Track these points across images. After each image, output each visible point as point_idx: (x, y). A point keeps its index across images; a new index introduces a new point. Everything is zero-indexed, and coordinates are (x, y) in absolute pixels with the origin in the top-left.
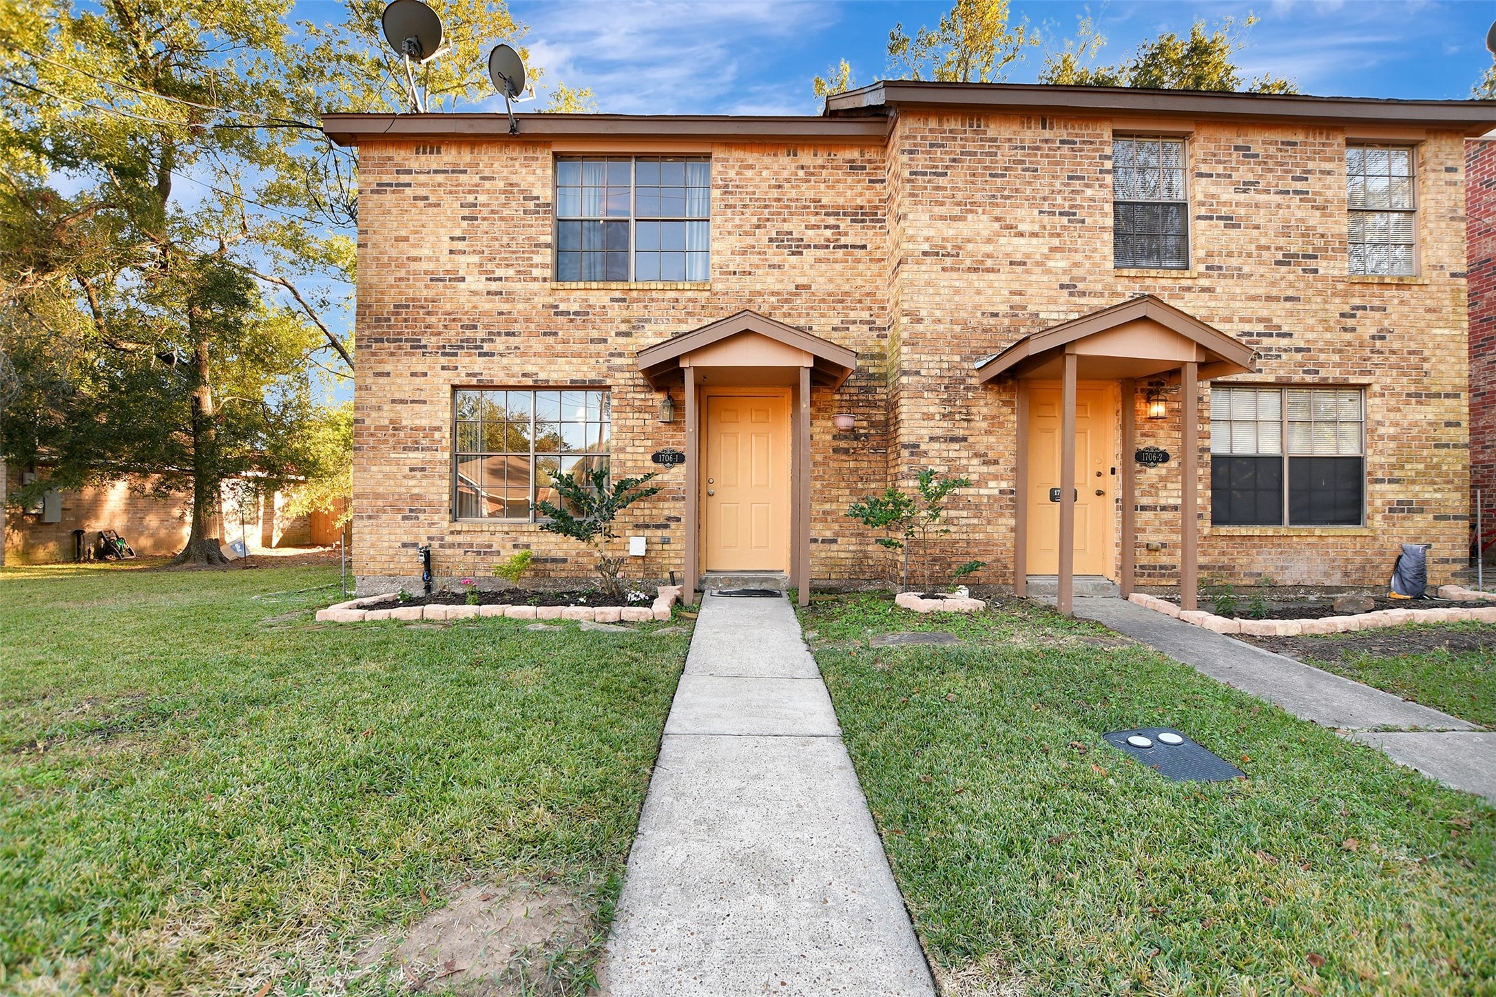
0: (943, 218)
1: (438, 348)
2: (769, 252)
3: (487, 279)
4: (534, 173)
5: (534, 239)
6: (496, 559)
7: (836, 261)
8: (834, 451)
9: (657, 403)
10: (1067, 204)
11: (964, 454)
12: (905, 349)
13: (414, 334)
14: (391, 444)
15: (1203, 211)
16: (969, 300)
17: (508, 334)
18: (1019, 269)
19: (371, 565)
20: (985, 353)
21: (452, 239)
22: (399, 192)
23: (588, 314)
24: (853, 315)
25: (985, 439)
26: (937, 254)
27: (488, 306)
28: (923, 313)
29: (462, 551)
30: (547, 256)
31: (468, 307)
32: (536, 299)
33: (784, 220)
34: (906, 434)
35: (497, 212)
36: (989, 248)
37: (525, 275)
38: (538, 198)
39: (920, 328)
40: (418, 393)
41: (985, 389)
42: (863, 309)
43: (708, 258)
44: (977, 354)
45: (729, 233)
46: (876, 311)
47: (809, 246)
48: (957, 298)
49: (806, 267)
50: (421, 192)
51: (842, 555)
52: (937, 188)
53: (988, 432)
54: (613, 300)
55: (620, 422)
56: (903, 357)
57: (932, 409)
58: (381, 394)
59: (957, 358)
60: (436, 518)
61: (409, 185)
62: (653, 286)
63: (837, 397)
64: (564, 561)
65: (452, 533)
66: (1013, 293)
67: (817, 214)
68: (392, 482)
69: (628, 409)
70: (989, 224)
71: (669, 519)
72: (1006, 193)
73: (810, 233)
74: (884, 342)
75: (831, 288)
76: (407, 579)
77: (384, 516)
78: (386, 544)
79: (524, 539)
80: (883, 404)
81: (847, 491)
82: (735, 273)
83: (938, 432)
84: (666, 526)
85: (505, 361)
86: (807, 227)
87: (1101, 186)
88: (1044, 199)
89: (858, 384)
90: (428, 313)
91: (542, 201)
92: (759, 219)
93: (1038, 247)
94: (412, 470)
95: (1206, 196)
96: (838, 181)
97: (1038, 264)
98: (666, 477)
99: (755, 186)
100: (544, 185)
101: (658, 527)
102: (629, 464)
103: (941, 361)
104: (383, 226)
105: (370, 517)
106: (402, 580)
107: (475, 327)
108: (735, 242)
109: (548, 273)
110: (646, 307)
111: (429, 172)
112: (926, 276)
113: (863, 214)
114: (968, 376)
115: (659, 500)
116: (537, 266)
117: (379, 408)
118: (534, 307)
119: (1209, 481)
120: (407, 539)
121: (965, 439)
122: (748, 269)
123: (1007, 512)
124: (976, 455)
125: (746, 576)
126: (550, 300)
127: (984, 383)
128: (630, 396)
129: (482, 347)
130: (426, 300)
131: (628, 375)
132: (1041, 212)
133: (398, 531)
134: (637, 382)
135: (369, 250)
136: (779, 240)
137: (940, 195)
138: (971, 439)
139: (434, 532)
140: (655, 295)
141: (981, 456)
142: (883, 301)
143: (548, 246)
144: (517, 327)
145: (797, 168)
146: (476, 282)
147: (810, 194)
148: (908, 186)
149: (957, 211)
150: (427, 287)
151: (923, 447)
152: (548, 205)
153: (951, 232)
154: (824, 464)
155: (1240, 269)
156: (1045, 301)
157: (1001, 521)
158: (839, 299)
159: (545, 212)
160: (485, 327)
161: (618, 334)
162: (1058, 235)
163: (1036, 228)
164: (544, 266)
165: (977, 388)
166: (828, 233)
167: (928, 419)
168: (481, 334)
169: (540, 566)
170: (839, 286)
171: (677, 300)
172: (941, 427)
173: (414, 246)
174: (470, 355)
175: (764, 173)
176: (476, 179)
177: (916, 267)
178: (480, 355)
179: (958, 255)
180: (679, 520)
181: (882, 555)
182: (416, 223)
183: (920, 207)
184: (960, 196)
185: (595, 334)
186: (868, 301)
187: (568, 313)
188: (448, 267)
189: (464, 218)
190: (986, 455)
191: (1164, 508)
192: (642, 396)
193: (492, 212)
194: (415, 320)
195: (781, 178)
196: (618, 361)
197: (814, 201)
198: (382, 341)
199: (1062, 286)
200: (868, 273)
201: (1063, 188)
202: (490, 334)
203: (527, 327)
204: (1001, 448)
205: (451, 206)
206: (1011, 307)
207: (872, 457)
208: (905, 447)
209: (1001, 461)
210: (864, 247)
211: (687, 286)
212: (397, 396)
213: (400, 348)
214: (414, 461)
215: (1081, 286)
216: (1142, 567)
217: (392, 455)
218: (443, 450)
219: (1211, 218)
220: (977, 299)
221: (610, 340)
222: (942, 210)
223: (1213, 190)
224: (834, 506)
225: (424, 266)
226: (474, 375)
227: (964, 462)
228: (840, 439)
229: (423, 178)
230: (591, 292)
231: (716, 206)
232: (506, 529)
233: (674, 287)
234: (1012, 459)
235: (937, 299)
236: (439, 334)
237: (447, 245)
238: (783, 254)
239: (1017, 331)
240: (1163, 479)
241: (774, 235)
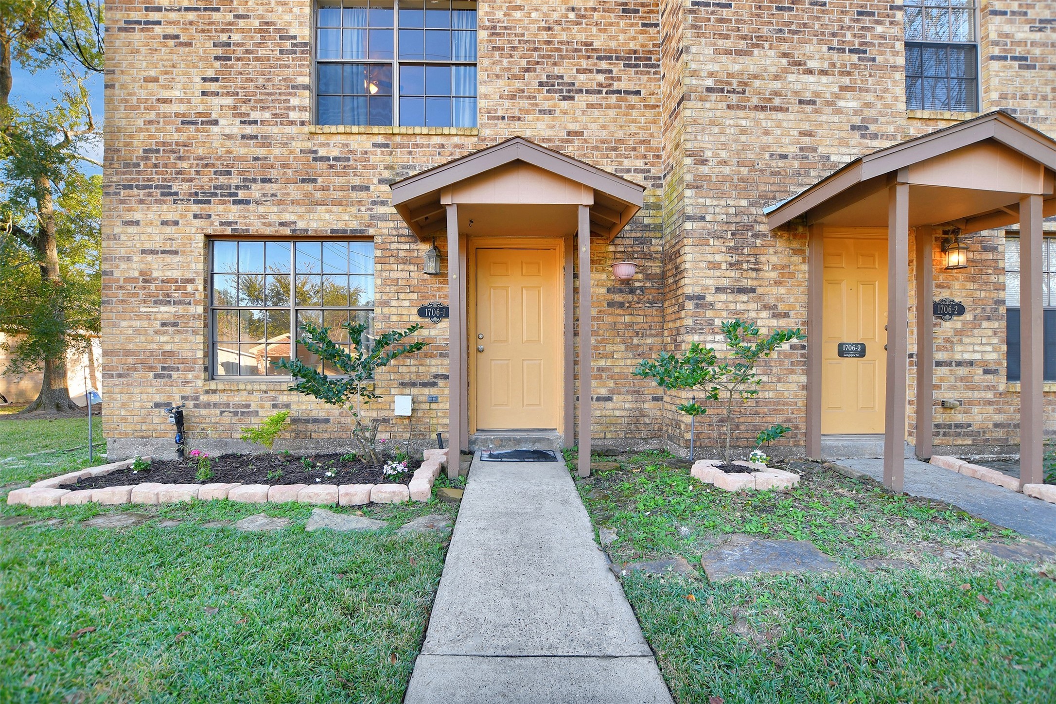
0: (728, 52)
1: (190, 195)
2: (540, 96)
3: (242, 122)
4: (291, 11)
5: (291, 80)
6: (254, 420)
7: (609, 107)
8: (609, 305)
9: (422, 254)
10: (857, 41)
11: (753, 306)
12: (688, 193)
13: (165, 180)
14: (141, 297)
15: (996, 51)
16: (757, 140)
17: (264, 181)
18: (809, 108)
19: (123, 427)
20: (774, 198)
21: (205, 80)
22: (148, 30)
23: (348, 159)
24: (627, 163)
25: (774, 290)
26: (722, 90)
27: (242, 151)
28: (708, 154)
29: (218, 411)
30: (305, 99)
31: (221, 151)
32: (294, 144)
33: (555, 64)
34: (690, 285)
35: (251, 52)
36: (777, 85)
37: (281, 119)
38: (295, 37)
39: (704, 170)
40: (169, 243)
41: (775, 236)
42: (637, 157)
43: (475, 103)
44: (766, 199)
45: (497, 76)
46: (651, 159)
47: (581, 91)
48: (743, 138)
49: (578, 113)
50: (171, 30)
51: (617, 413)
52: (721, 20)
53: (778, 283)
54: (375, 145)
55: (384, 274)
56: (687, 201)
57: (718, 258)
58: (130, 244)
59: (745, 203)
60: (190, 376)
61: (158, 23)
62: (417, 130)
63: (611, 248)
64: (327, 421)
65: (207, 392)
66: (802, 134)
67: (589, 57)
68: (143, 338)
69: (392, 260)
70: (776, 60)
71: (436, 376)
72: (794, 27)
73: (582, 77)
74: (659, 192)
75: (604, 134)
76: (160, 441)
77: (135, 375)
78: (137, 404)
79: (284, 398)
80: (658, 256)
81: (623, 347)
82: (503, 118)
83: (725, 283)
84: (434, 384)
85: (261, 209)
86: (578, 71)
87: (891, 23)
88: (834, 35)
89: (633, 235)
90: (180, 158)
91: (299, 40)
92: (528, 62)
93: (828, 85)
94: (164, 324)
95: (999, 35)
96: (611, 24)
97: (828, 103)
98: (433, 332)
99: (525, 28)
100: (301, 24)
101: (425, 385)
102: (394, 318)
103: (728, 206)
104: (132, 65)
105: (120, 376)
106: (155, 441)
107: (229, 173)
108: (502, 85)
109: (306, 116)
110: (410, 153)
111: (179, 10)
112: (711, 115)
113: (636, 59)
114: (756, 222)
115: (426, 356)
116: (294, 108)
117: (129, 259)
118: (291, 152)
119: (1004, 335)
120: (158, 398)
121: (753, 290)
122: (517, 114)
123: (798, 369)
124: (765, 307)
125: (518, 436)
126: (309, 145)
127: (773, 230)
128: (393, 246)
129: (236, 194)
130: (177, 144)
131: (391, 224)
132: (830, 49)
133: (150, 390)
134: (401, 232)
135: (117, 91)
136: (550, 84)
137: (724, 28)
138: (759, 290)
139: (188, 391)
140: (419, 140)
141: (771, 308)
142: (658, 149)
143: (306, 87)
144: (273, 174)
145: (568, 10)
146: (230, 125)
147: (582, 37)
148: (690, 17)
149: (742, 45)
150: (178, 130)
151: (709, 298)
152: (306, 44)
153: (737, 67)
154: (598, 318)
155: (1035, 112)
156: (836, 142)
157: (792, 378)
158: (614, 147)
159: (303, 52)
160: (240, 173)
161: (381, 181)
162: (849, 74)
163: (826, 66)
164: (302, 109)
165: (765, 235)
166: (601, 78)
167: (714, 268)
168: (235, 180)
169: (301, 427)
170: (612, 133)
171: (443, 146)
172: (730, 276)
173: (165, 87)
174: (224, 203)
175: (534, 15)
176: (230, 17)
177: (699, 104)
178: (235, 202)
179: (744, 92)
180: (446, 377)
181: (659, 413)
182: (166, 63)
183: (703, 40)
184: (745, 30)
185: (356, 181)
186: (642, 149)
187: (328, 159)
188: (200, 109)
189: (217, 58)
190: (775, 307)
191: (959, 364)
192: (407, 247)
193: (247, 52)
194: (166, 165)
195: (551, 20)
196: (381, 210)
197: (586, 44)
198: (130, 187)
199: (853, 128)
200: (643, 120)
201: (853, 24)
202: (245, 180)
203: (284, 174)
204: (792, 300)
205: (204, 46)
206: (801, 149)
207: (648, 311)
208: (690, 298)
209: (792, 314)
210: (638, 93)
211: (453, 131)
212: (148, 246)
213: (150, 195)
214: (166, 316)
215: (872, 128)
216: (937, 426)
217: (143, 309)
218: (197, 303)
219: (1005, 58)
220: (765, 139)
221: (372, 188)
222: (727, 44)
223: (1007, 29)
224: (609, 363)
225: (175, 108)
226: (229, 224)
227: (753, 315)
228: (614, 292)
229: (173, 16)
230: (352, 137)
231: (483, 48)
232: (264, 387)
233: (439, 131)
234: (804, 312)
235: (723, 139)
236: (191, 180)
237: (198, 86)
238: (554, 99)
239: (807, 174)
240: (958, 333)
241: (544, 79)
